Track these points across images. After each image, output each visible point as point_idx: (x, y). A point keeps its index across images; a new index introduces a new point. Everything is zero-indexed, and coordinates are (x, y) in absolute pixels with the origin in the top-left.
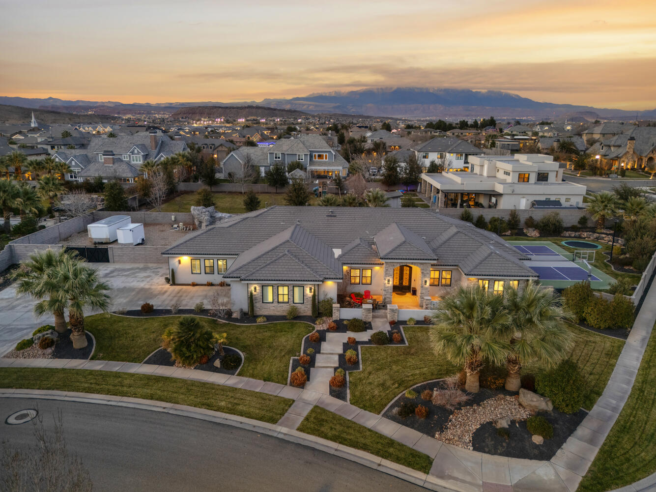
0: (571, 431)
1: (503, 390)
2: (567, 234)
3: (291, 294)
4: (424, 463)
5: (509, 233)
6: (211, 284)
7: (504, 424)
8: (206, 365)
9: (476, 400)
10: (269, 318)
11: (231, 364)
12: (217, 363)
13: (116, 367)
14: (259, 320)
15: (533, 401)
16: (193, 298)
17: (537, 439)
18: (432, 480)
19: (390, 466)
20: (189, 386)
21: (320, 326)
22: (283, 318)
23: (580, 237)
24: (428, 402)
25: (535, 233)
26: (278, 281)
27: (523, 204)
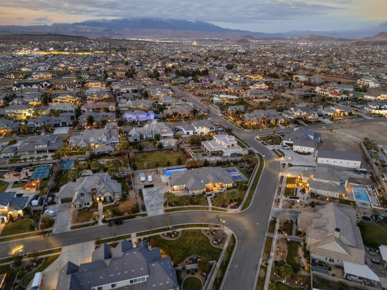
0: (240, 205)
1: (232, 202)
2: (239, 163)
3: (199, 191)
4: (226, 211)
5: (227, 164)
6: (180, 190)
7: (233, 206)
8: (194, 204)
9: (230, 203)
10: (197, 196)
11: (197, 204)
12: (196, 204)
13: (182, 207)
14: (196, 197)
15: (236, 203)
16: (181, 194)
17: (236, 207)
18: (227, 212)
19: (223, 212)
20: (195, 207)
21: (205, 196)
22: (198, 195)
23: (241, 164)
24: (225, 205)
25: (232, 164)
26: (197, 190)
27: (229, 154)
